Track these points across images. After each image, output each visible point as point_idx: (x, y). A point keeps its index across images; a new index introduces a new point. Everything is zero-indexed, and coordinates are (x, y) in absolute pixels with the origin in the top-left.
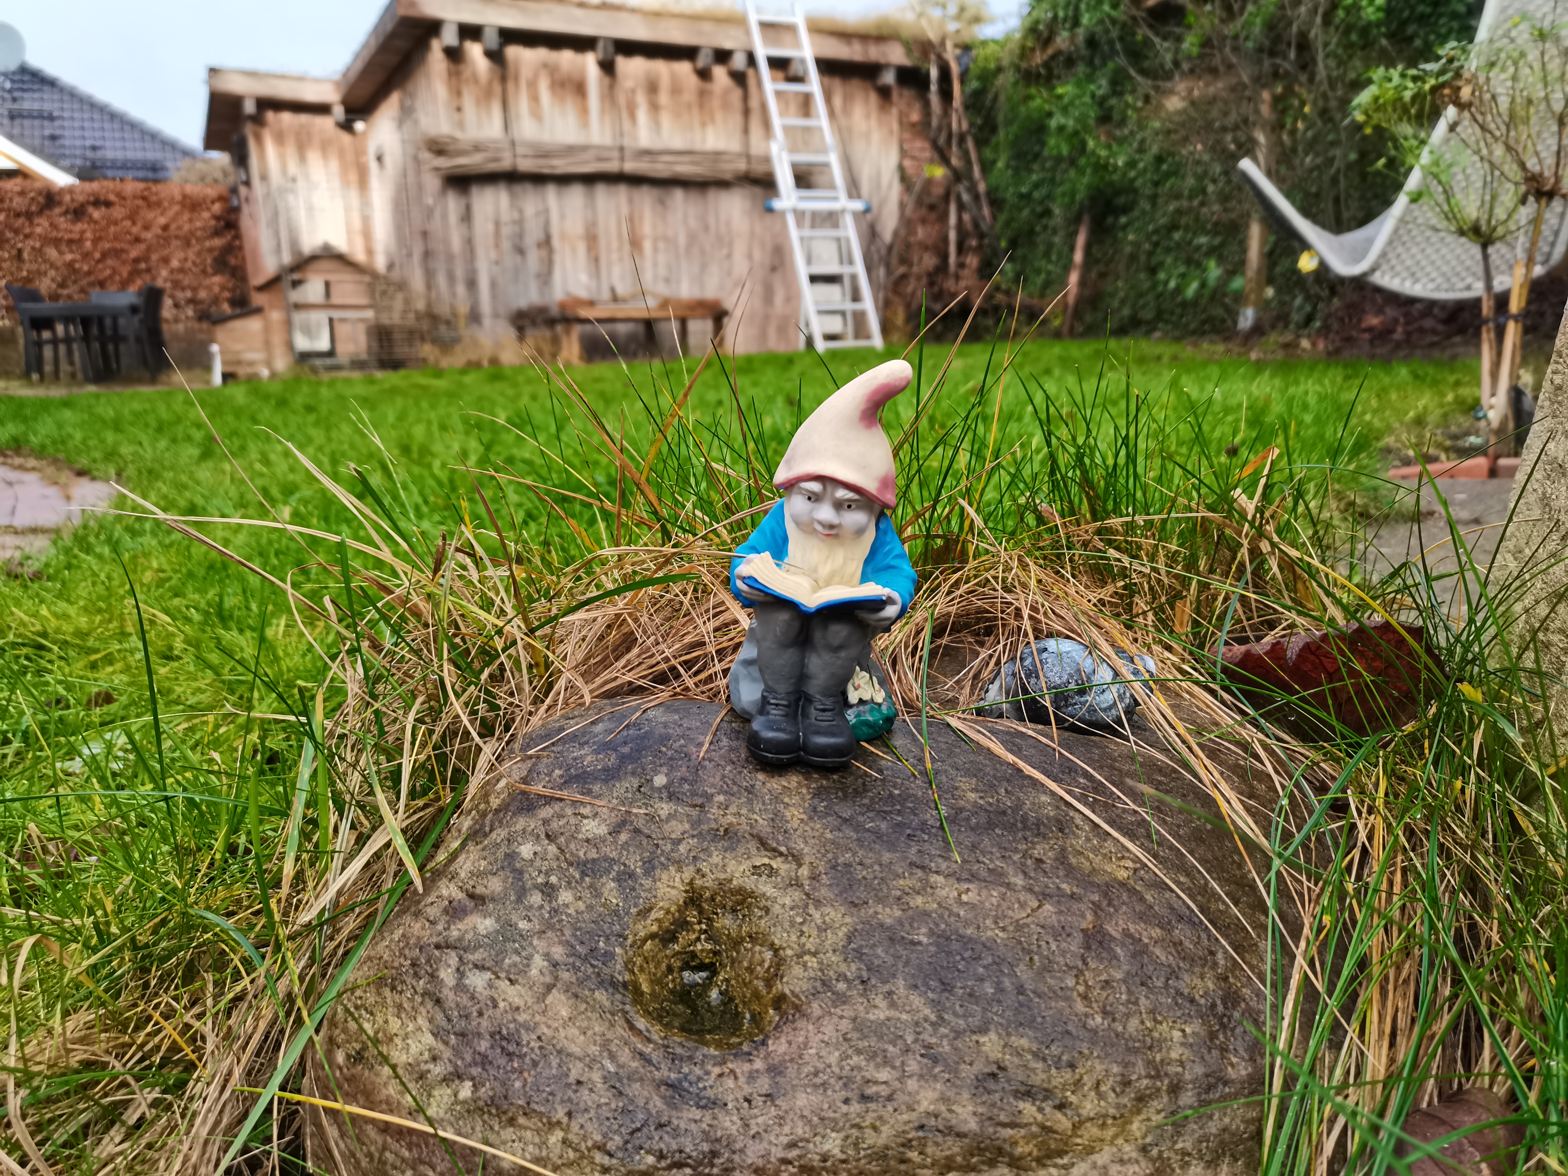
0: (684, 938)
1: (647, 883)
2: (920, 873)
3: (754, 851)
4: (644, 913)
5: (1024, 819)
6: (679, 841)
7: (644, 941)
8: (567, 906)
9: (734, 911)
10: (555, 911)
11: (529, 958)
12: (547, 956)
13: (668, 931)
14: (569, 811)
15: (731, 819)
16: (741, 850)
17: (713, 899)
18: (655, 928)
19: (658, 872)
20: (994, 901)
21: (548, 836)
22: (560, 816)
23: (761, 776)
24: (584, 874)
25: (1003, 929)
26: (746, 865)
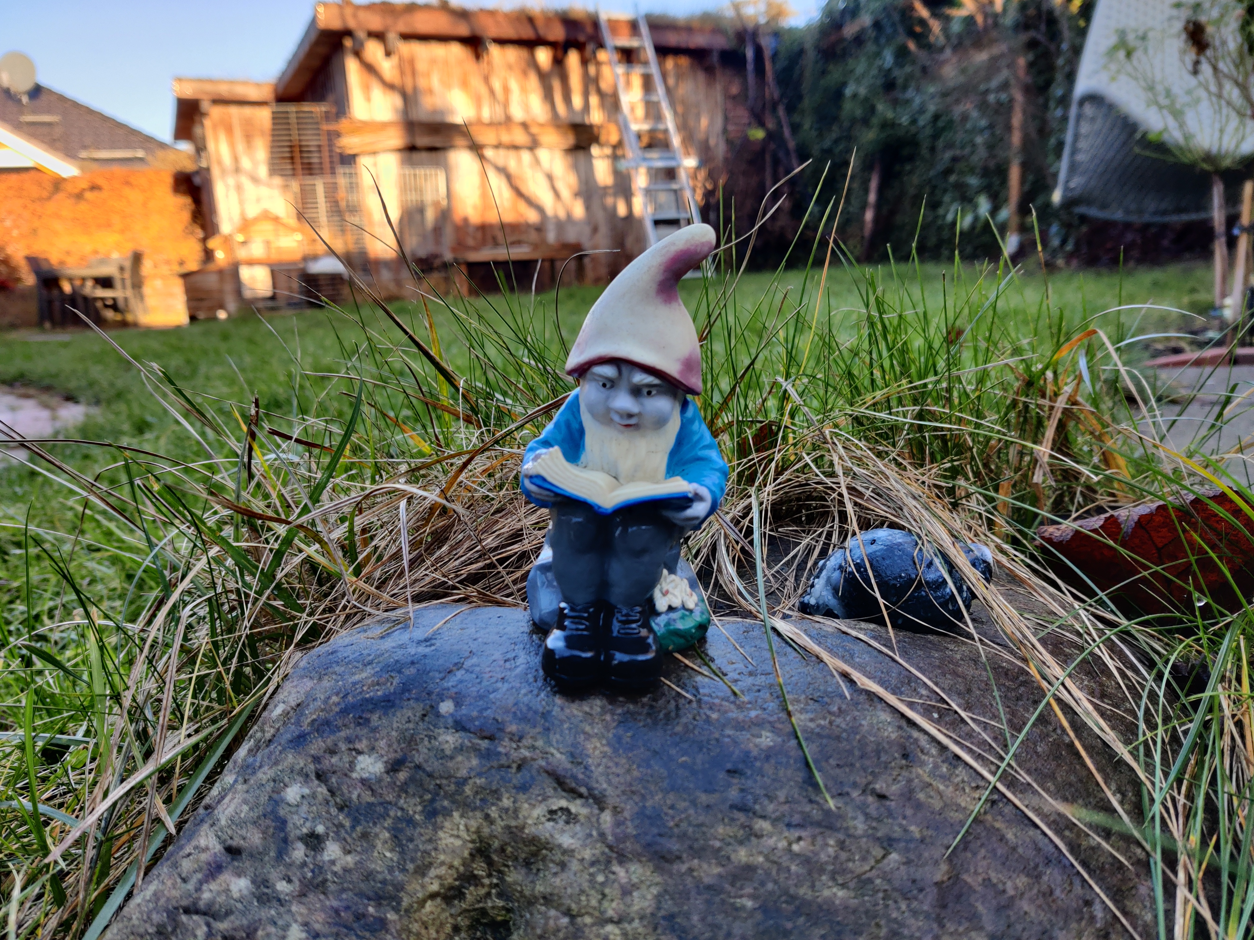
0: (472, 893)
1: (428, 832)
2: (741, 817)
3: (550, 792)
4: (422, 871)
5: (863, 743)
6: (465, 781)
7: (422, 903)
8: (333, 862)
9: (527, 864)
10: (319, 869)
11: (286, 928)
12: (306, 924)
13: (451, 888)
14: (343, 747)
15: (525, 753)
16: (535, 791)
17: (502, 850)
18: (435, 887)
19: (440, 819)
20: (831, 850)
21: (319, 776)
22: (332, 752)
23: (558, 700)
24: (356, 822)
25: (843, 886)
26: (539, 811)
